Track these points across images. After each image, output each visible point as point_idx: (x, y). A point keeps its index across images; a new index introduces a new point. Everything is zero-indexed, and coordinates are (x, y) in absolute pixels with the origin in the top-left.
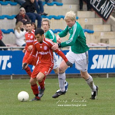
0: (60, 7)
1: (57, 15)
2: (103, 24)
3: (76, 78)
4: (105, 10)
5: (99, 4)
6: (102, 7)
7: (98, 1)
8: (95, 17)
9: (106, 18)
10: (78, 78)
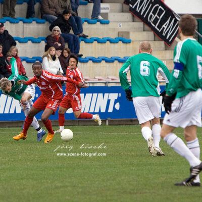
0: (105, 26)
1: (101, 37)
2: (166, 50)
3: (128, 125)
4: (169, 31)
5: (159, 21)
6: (164, 26)
7: (158, 17)
8: (155, 40)
9: (170, 41)
10: (130, 125)
